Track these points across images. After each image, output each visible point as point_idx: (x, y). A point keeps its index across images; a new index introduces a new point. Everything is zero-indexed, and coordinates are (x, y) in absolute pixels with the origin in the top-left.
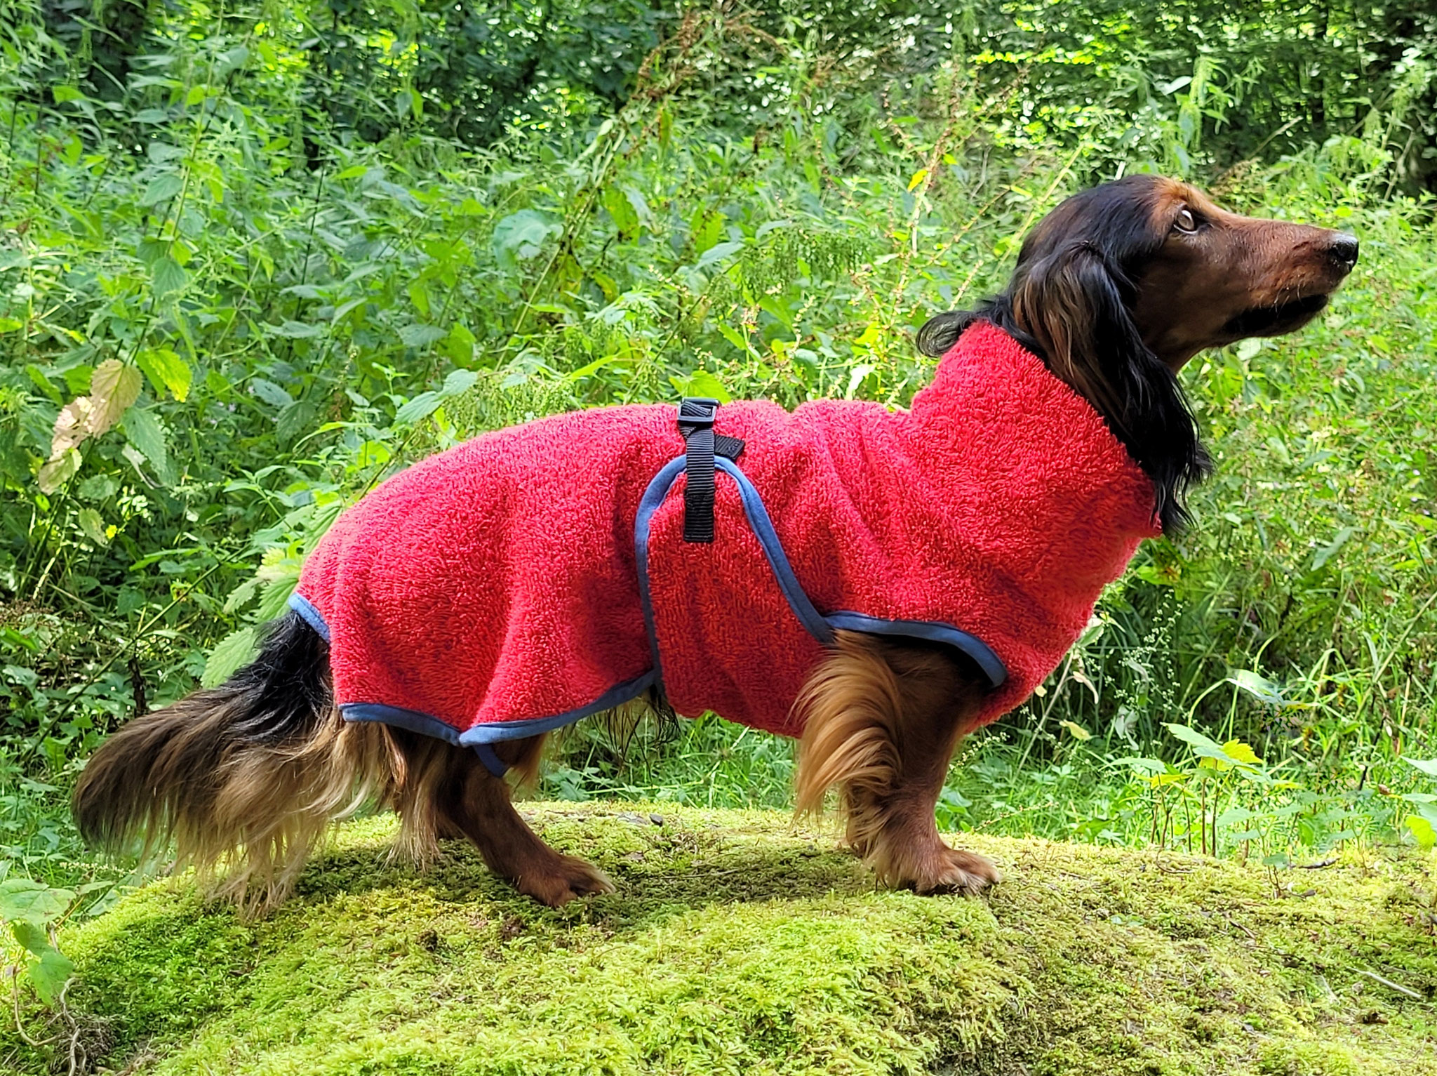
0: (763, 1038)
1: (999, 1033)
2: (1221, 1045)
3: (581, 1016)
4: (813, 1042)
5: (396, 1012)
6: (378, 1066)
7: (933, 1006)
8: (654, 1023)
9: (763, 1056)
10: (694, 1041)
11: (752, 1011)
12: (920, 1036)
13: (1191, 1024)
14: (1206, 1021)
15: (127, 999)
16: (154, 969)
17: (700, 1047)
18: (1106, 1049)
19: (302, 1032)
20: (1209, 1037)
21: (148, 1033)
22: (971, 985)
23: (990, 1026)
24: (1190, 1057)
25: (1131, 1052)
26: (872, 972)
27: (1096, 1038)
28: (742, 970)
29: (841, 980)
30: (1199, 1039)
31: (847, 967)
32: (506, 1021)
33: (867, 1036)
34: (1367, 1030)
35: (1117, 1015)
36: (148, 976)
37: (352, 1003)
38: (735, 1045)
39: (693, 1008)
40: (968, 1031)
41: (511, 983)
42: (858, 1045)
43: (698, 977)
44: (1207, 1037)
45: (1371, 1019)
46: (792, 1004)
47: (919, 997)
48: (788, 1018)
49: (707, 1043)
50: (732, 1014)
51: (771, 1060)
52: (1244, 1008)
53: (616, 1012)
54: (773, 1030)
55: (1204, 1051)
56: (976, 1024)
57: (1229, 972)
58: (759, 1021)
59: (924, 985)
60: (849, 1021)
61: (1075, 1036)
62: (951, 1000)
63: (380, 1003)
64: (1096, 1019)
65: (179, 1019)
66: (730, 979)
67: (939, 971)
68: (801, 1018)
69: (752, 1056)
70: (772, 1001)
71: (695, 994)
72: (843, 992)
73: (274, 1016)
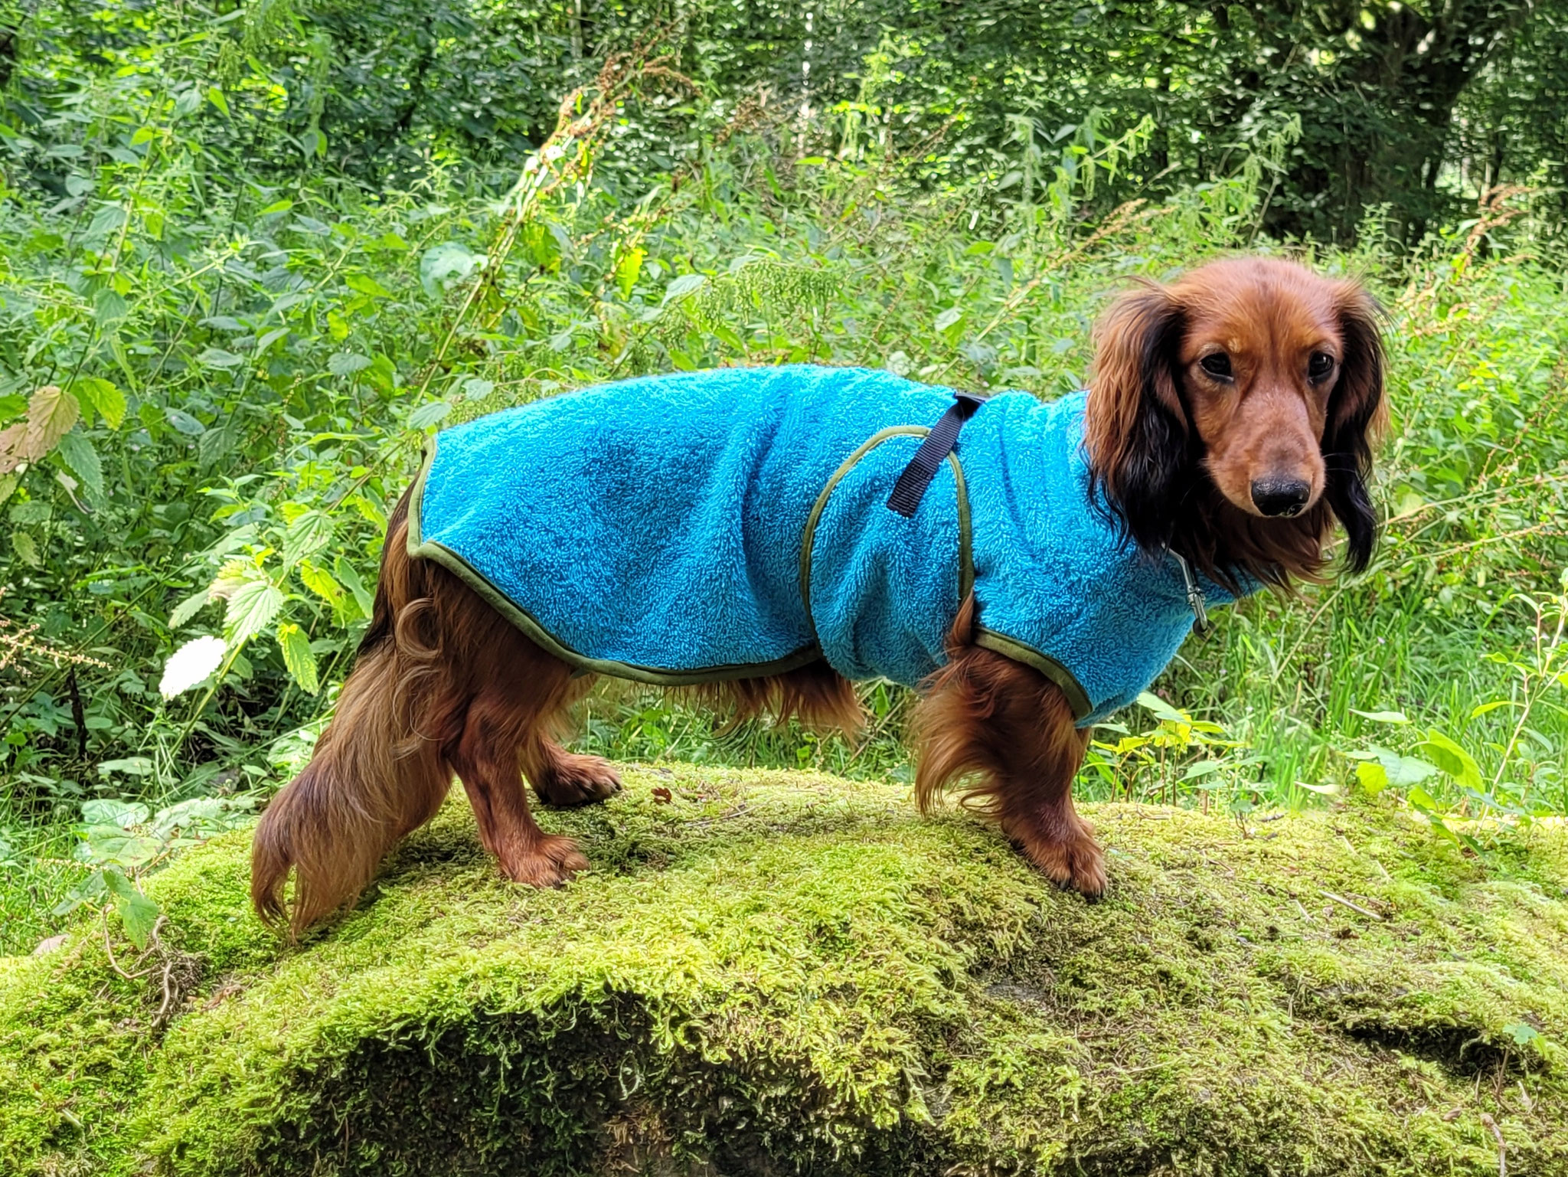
0: (823, 945)
1: (1028, 943)
2: (1220, 954)
3: (657, 929)
4: (870, 947)
5: (480, 933)
6: (475, 976)
7: (970, 918)
8: (726, 933)
9: (824, 960)
10: (763, 948)
11: (813, 921)
12: (961, 944)
13: (1192, 937)
14: (1204, 934)
15: (208, 936)
16: (231, 910)
17: (768, 953)
18: (1123, 956)
19: (388, 956)
20: (1208, 947)
21: (231, 967)
22: (1002, 900)
23: (1021, 937)
24: (1196, 963)
25: (1143, 958)
26: (915, 888)
27: (1112, 946)
28: (799, 887)
29: (889, 895)
30: (1200, 948)
31: (892, 884)
32: (587, 936)
33: (917, 943)
34: (1344, 943)
35: (1129, 927)
36: (225, 917)
37: (435, 928)
38: (800, 951)
39: (759, 920)
40: (1001, 938)
41: (582, 907)
42: (909, 950)
43: (761, 894)
44: (1207, 947)
45: (1345, 934)
46: (848, 916)
47: (958, 910)
48: (846, 927)
49: (774, 950)
50: (795, 925)
51: (832, 963)
52: (1234, 924)
53: (690, 925)
54: (833, 938)
55: (1206, 959)
56: (1008, 934)
57: (1216, 894)
58: (820, 930)
59: (961, 900)
60: (898, 929)
61: (1093, 945)
62: (985, 913)
63: (462, 926)
64: (1110, 930)
65: (260, 953)
66: (790, 896)
67: (971, 890)
68: (858, 926)
69: (816, 961)
70: (830, 913)
71: (759, 909)
72: (892, 904)
73: (355, 945)
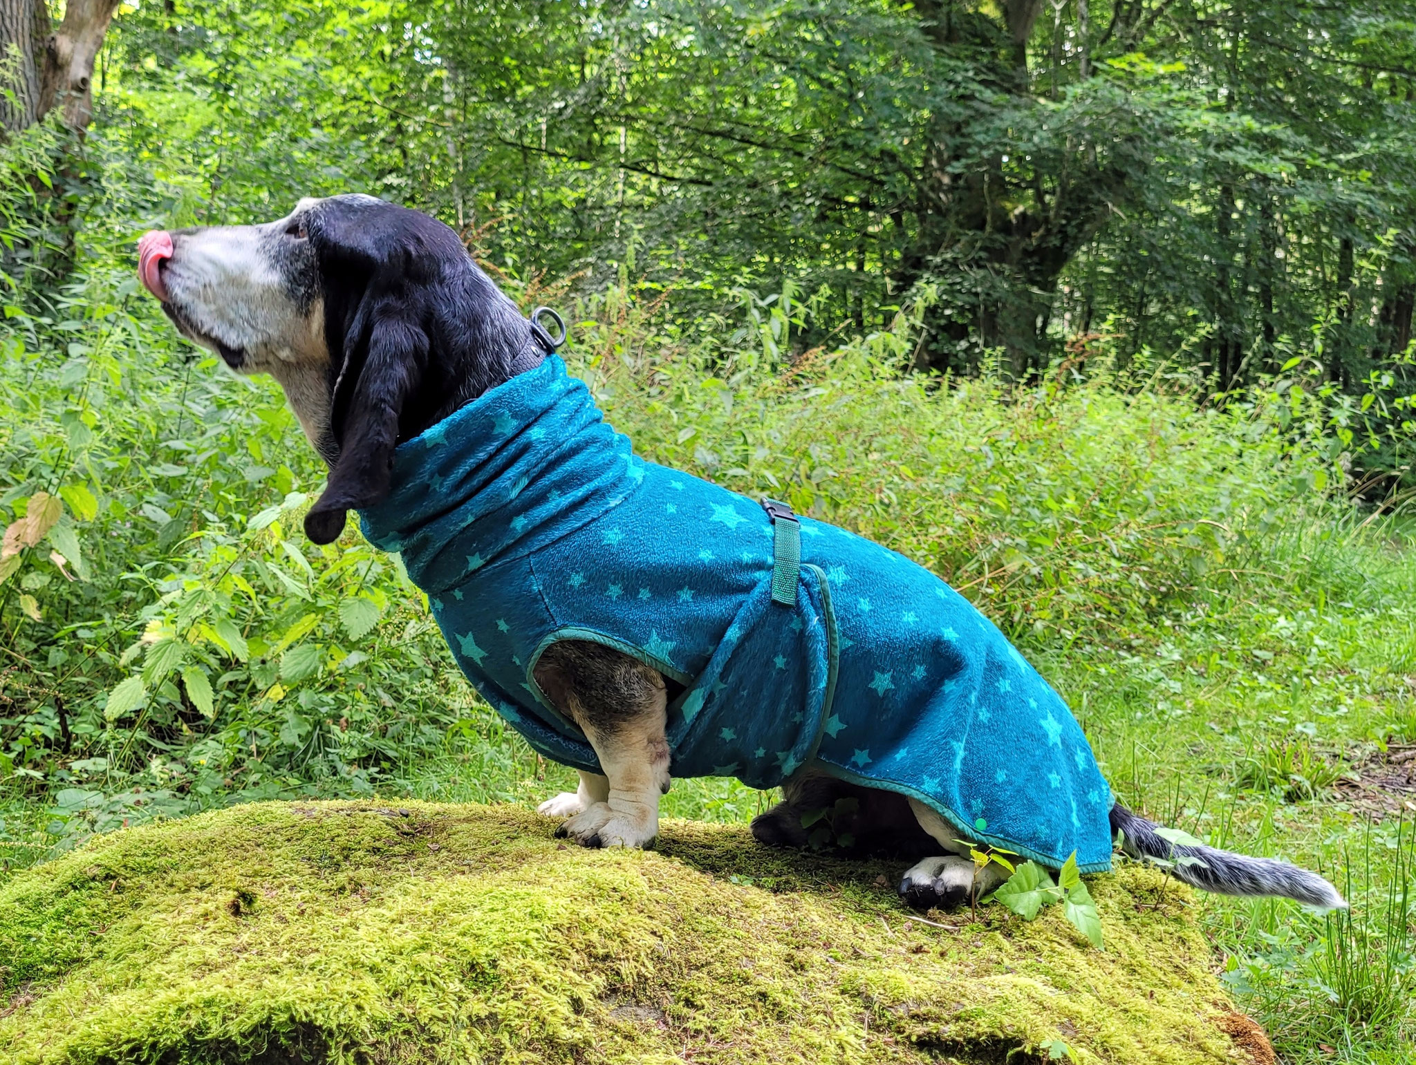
0: (476, 979)
1: (650, 970)
2: (811, 974)
3: (341, 965)
4: (513, 982)
5: (206, 964)
6: (189, 1006)
7: (601, 951)
8: (394, 970)
9: (475, 992)
10: (425, 983)
11: (467, 959)
12: (591, 974)
13: (789, 959)
14: (800, 956)
15: (13, 954)
16: (33, 931)
17: (429, 987)
18: (729, 979)
19: (138, 978)
20: (802, 968)
21: (29, 979)
22: (628, 935)
23: (643, 965)
24: (790, 983)
25: (746, 981)
26: (556, 928)
27: (721, 971)
28: (460, 928)
29: (533, 935)
30: (795, 969)
31: (537, 925)
32: (287, 971)
33: (552, 976)
34: (915, 957)
35: (736, 953)
36: (29, 937)
37: (174, 957)
38: (455, 986)
39: (423, 958)
40: (626, 968)
41: (291, 940)
42: (546, 983)
43: (428, 934)
44: (800, 968)
45: (918, 950)
46: (496, 953)
47: (590, 945)
48: (494, 964)
49: (434, 984)
50: (453, 962)
51: (482, 996)
52: (827, 945)
53: (367, 962)
54: (483, 973)
55: (799, 978)
56: (633, 963)
57: (816, 918)
58: (473, 967)
59: (594, 936)
60: (539, 965)
61: (705, 970)
62: (614, 947)
63: (194, 958)
64: (721, 957)
65: (50, 968)
66: (451, 935)
67: (605, 925)
68: (503, 964)
69: (467, 994)
70: (482, 953)
71: (425, 947)
72: (534, 943)
73: (120, 965)
